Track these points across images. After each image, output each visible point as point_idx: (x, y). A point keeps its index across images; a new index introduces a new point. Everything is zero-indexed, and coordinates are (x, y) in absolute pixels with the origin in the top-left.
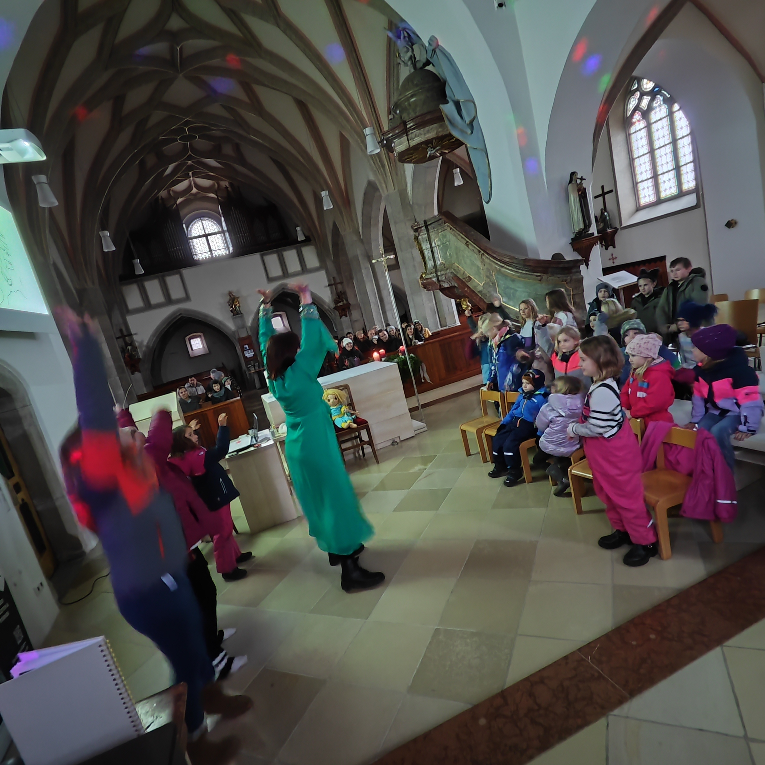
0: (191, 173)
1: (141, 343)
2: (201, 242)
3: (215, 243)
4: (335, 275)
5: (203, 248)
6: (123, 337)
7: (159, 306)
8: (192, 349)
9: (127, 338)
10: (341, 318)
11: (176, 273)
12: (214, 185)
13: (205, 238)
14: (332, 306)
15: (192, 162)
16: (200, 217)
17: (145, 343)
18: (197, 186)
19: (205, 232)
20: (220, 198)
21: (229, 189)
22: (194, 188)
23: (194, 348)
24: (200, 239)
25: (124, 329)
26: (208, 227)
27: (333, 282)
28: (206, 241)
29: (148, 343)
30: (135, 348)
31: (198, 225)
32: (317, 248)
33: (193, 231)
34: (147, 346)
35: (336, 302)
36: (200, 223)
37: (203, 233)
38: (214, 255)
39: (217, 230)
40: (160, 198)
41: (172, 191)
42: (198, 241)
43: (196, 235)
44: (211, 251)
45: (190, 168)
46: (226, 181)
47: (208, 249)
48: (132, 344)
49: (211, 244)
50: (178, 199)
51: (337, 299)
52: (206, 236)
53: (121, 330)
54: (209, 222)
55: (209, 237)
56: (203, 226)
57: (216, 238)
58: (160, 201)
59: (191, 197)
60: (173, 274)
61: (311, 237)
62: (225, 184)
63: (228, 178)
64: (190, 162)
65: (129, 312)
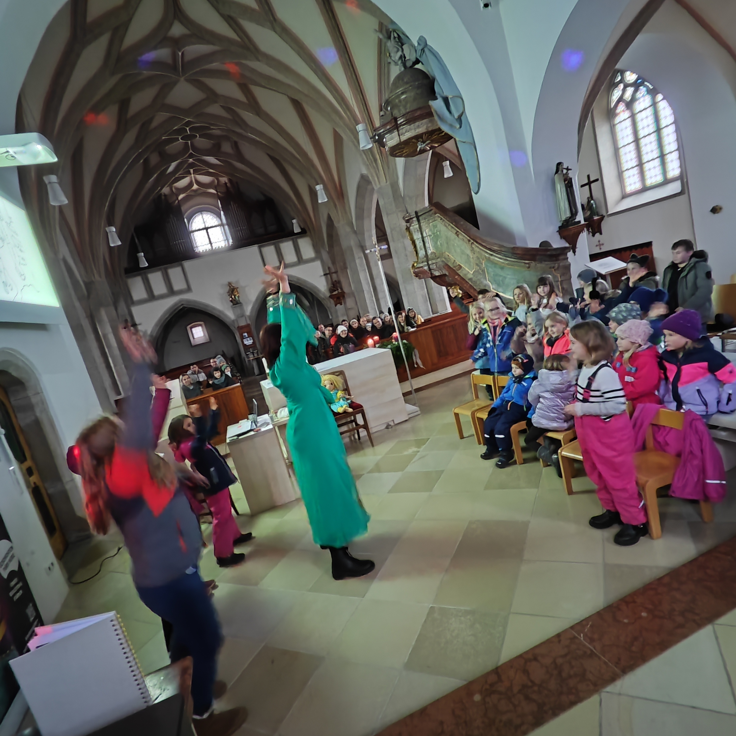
0: (192, 171)
1: (145, 332)
2: (202, 235)
3: (215, 235)
4: (330, 265)
5: (203, 241)
7: (162, 297)
8: (194, 338)
10: (336, 306)
11: (178, 266)
12: (213, 182)
13: (205, 231)
14: (328, 294)
15: (193, 160)
16: (201, 211)
17: (149, 332)
18: (198, 183)
19: (205, 225)
20: (219, 194)
21: (228, 185)
22: (195, 184)
23: (195, 337)
24: (200, 232)
25: (129, 319)
26: (208, 220)
27: (328, 272)
28: (206, 234)
29: (151, 332)
31: (199, 219)
32: (312, 239)
33: (194, 225)
34: (152, 335)
35: (331, 290)
36: (201, 217)
38: (214, 248)
39: (216, 223)
40: (163, 194)
41: (174, 187)
42: (199, 234)
43: (197, 228)
44: (211, 243)
45: (192, 165)
46: (224, 177)
47: (208, 242)
49: (211, 236)
50: (180, 195)
51: (332, 288)
52: (206, 229)
54: (209, 216)
55: (209, 230)
56: (203, 220)
57: (216, 230)
58: (163, 197)
59: (192, 193)
60: (175, 267)
61: (307, 229)
62: (224, 180)
63: (227, 174)
64: (191, 160)
65: (133, 303)
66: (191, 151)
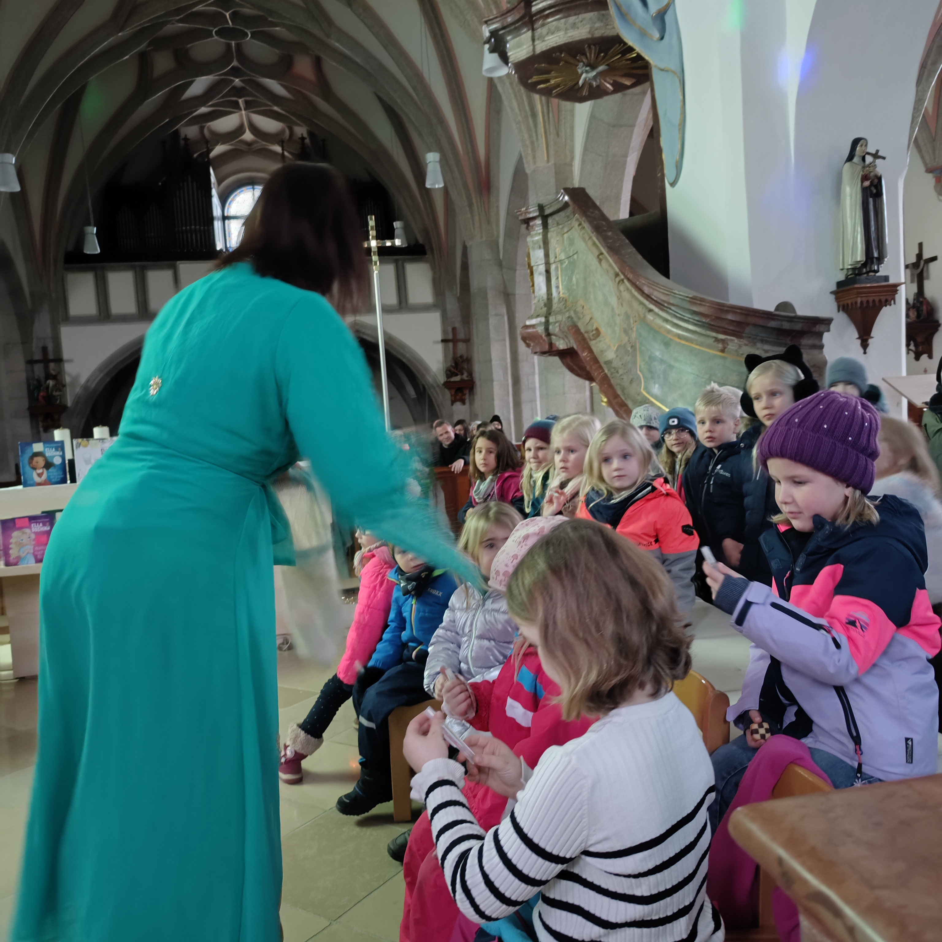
0: (241, 101)
1: (77, 378)
4: (458, 325)
6: (46, 361)
7: (124, 319)
9: (52, 365)
10: (453, 402)
11: (168, 267)
12: (282, 132)
14: (442, 379)
15: (241, 81)
17: (83, 380)
18: (254, 129)
20: (286, 153)
21: (307, 141)
22: (247, 130)
25: (50, 347)
27: (450, 337)
29: (88, 381)
30: (61, 386)
31: (246, 198)
32: (433, 268)
33: (234, 206)
34: (85, 387)
35: (450, 373)
36: (250, 195)
40: (182, 136)
41: (208, 127)
43: (239, 214)
45: (239, 92)
46: (302, 126)
48: (58, 377)
50: (216, 144)
51: (453, 369)
53: (44, 349)
58: (182, 143)
59: (244, 147)
60: (162, 268)
61: (427, 247)
62: (301, 131)
63: (305, 120)
64: (237, 80)
65: (67, 319)
66: (235, 63)
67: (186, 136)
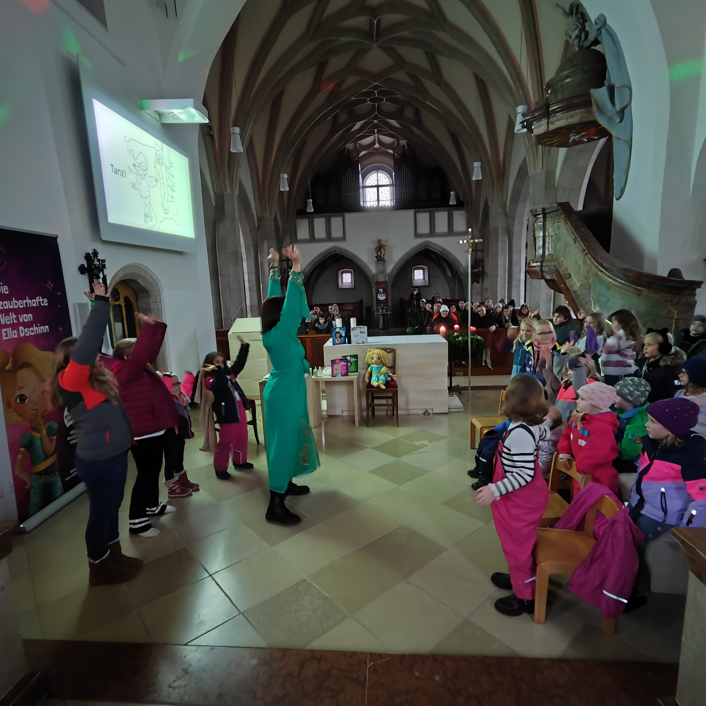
0: (376, 131)
2: (372, 192)
3: (384, 194)
5: (372, 197)
7: (320, 240)
8: (342, 282)
10: (473, 283)
11: (340, 216)
12: (394, 143)
13: (376, 188)
15: (377, 121)
16: (377, 169)
18: (380, 142)
19: (378, 183)
20: (395, 154)
21: (406, 147)
22: (377, 143)
23: (344, 281)
24: (372, 189)
26: (381, 179)
28: (376, 191)
31: (374, 176)
32: (468, 214)
33: (368, 181)
35: (473, 267)
36: (376, 175)
37: (376, 184)
38: (380, 205)
39: (388, 183)
40: (347, 149)
41: (359, 143)
42: (370, 190)
43: (370, 185)
44: (378, 200)
45: (376, 126)
46: (404, 140)
47: (377, 199)
49: (380, 194)
50: (362, 151)
51: (474, 265)
52: (378, 186)
54: (383, 175)
55: (380, 188)
56: (378, 178)
57: (386, 189)
58: (346, 152)
59: (373, 151)
60: (338, 216)
62: (403, 142)
63: (406, 137)
64: (376, 121)
65: (297, 240)
66: (376, 113)
67: (348, 148)
